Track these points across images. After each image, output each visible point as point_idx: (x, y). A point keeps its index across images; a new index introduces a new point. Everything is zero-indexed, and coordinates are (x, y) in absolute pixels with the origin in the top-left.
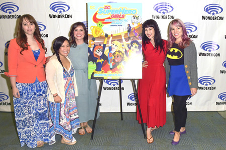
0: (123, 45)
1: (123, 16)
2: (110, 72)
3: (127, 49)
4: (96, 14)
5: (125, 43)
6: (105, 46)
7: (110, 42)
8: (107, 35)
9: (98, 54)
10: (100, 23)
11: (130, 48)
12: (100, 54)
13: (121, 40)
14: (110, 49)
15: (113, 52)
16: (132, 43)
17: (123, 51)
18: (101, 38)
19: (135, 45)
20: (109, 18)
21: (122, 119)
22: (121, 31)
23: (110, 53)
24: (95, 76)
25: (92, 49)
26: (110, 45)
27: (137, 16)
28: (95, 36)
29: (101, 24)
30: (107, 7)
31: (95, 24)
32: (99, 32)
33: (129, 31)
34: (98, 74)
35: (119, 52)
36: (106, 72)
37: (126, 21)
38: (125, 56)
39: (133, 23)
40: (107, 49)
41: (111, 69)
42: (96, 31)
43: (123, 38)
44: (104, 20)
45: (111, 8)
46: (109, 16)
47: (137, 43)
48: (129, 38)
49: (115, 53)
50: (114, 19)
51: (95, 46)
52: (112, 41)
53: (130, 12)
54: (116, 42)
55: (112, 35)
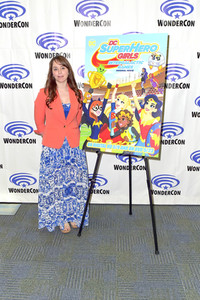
0: (133, 102)
1: (136, 56)
2: (110, 142)
3: (139, 108)
4: (97, 53)
5: (136, 98)
6: (106, 101)
7: (113, 96)
8: (109, 86)
9: (95, 113)
10: (101, 66)
11: (143, 107)
12: (98, 113)
13: (129, 94)
14: (113, 106)
15: (116, 111)
16: (146, 99)
17: (132, 111)
18: (101, 89)
19: (151, 102)
20: (115, 59)
21: (131, 213)
22: (132, 79)
23: (112, 113)
24: (88, 145)
25: (87, 106)
26: (113, 100)
27: (158, 55)
28: (93, 86)
29: (103, 68)
30: (113, 43)
31: (94, 68)
32: (99, 80)
33: (143, 79)
34: (93, 144)
35: (126, 111)
36: (104, 141)
37: (141, 63)
38: (134, 118)
39: (151, 67)
40: (108, 106)
41: (112, 138)
42: (95, 79)
43: (134, 90)
44: (107, 62)
45: (120, 44)
46: (115, 55)
47: (156, 99)
48: (143, 90)
49: (119, 113)
50: (122, 60)
51: (92, 101)
52: (117, 94)
53: (147, 48)
54: (123, 97)
55: (117, 86)
